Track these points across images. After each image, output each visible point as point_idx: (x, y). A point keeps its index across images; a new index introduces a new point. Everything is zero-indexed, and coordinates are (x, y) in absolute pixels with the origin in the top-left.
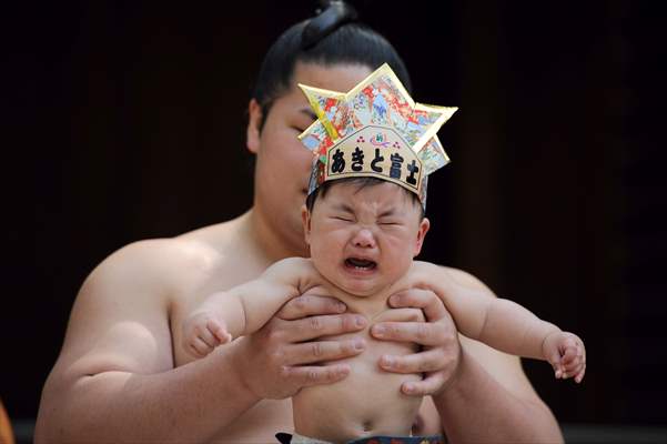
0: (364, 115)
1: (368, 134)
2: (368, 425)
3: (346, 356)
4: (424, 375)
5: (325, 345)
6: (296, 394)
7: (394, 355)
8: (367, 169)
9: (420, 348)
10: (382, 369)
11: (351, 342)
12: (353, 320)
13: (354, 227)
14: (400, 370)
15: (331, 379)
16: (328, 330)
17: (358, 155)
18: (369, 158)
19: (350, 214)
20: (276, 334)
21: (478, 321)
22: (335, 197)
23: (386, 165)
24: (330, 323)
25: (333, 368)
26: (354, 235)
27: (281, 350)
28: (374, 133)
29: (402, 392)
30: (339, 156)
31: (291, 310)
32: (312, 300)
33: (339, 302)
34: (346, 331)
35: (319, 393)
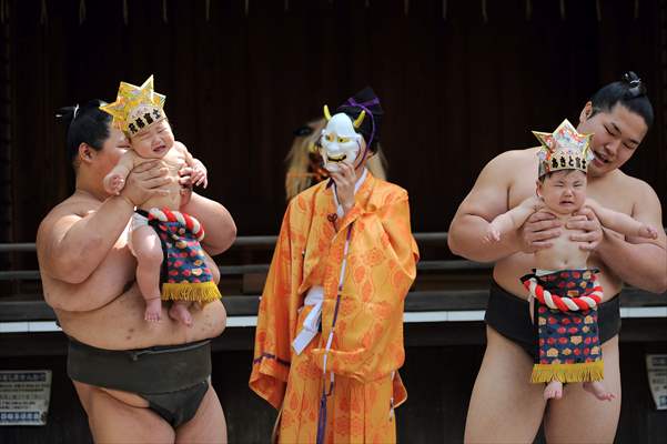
0: (561, 142)
1: (565, 150)
2: (566, 262)
3: (554, 237)
4: (590, 242)
5: (545, 233)
6: (535, 252)
7: (576, 234)
8: (567, 166)
9: (587, 231)
10: (571, 239)
11: (555, 231)
12: (557, 222)
13: (564, 189)
14: (579, 240)
15: (547, 247)
16: (546, 226)
17: (563, 160)
18: (567, 161)
19: (562, 184)
20: (526, 229)
21: (612, 222)
22: (555, 178)
23: (574, 162)
24: (547, 224)
25: (548, 242)
26: (564, 192)
27: (528, 236)
28: (567, 149)
29: (581, 248)
30: (554, 160)
31: (532, 219)
32: (540, 215)
33: (551, 216)
34: (554, 227)
35: (543, 252)
